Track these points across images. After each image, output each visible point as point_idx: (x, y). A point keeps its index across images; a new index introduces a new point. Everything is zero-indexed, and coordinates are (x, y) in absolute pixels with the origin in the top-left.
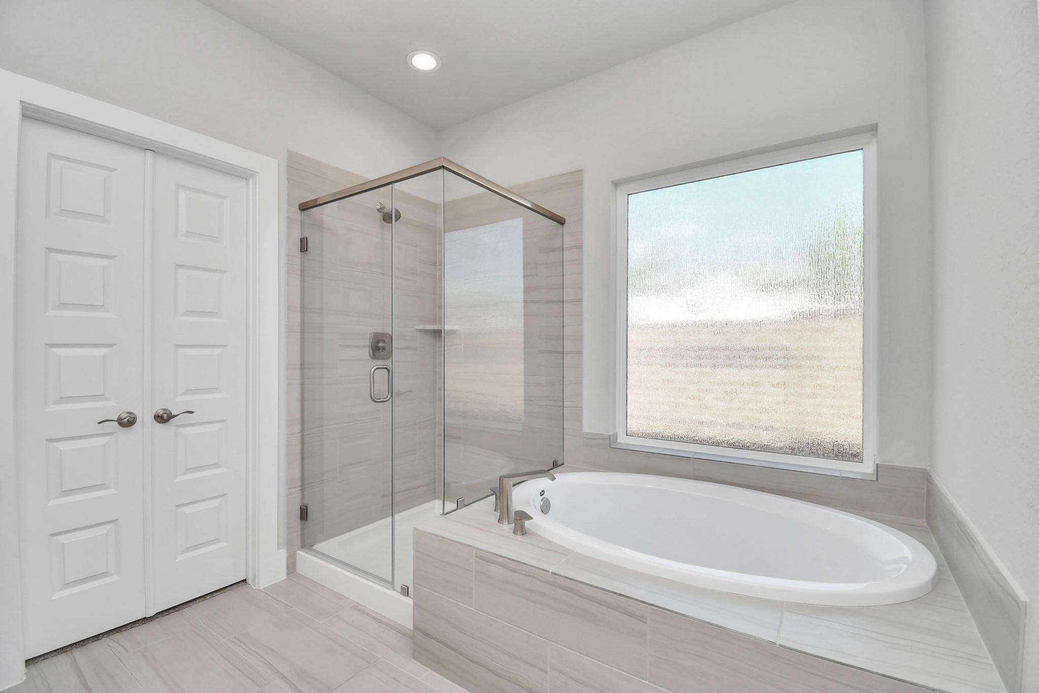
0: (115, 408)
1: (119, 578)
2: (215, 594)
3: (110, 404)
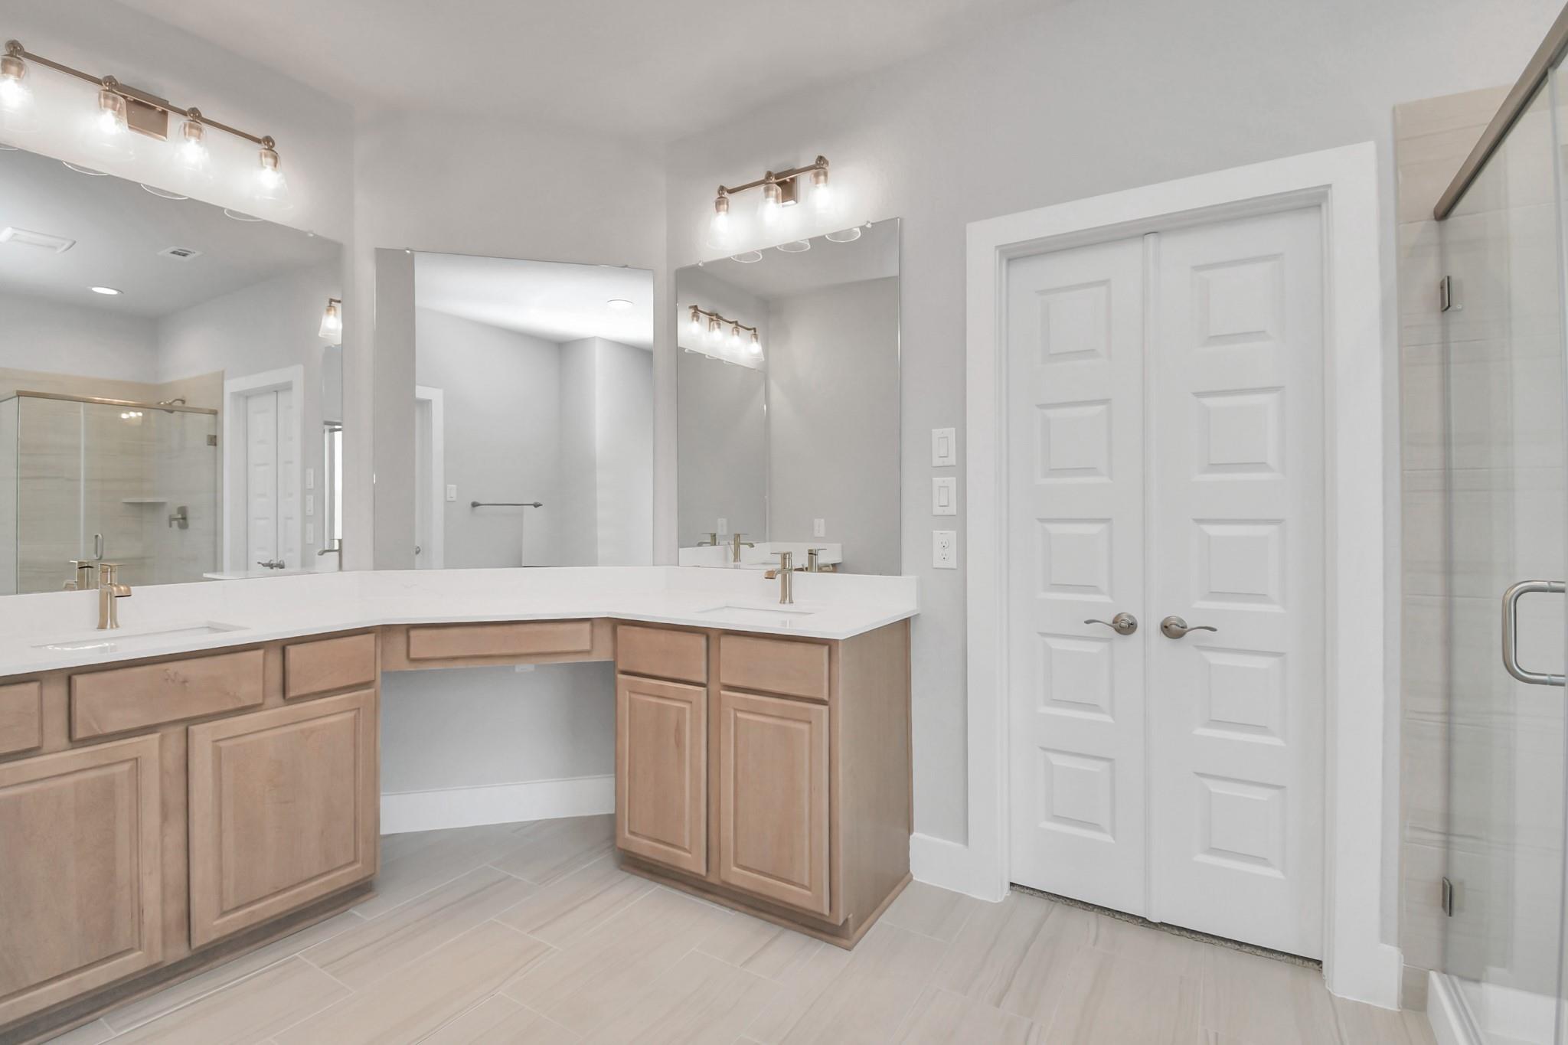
0: (1106, 606)
1: (1113, 841)
2: (1259, 952)
3: (1104, 599)
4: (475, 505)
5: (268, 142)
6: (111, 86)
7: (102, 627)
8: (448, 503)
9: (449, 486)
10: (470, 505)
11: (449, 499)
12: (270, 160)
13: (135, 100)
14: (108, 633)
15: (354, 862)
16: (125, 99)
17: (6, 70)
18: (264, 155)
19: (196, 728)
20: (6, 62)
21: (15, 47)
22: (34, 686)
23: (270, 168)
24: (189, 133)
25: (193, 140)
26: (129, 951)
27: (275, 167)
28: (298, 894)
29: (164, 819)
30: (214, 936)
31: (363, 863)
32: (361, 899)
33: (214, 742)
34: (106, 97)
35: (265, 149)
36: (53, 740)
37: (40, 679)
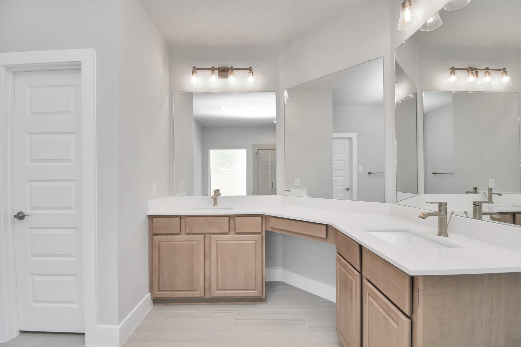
4: (370, 173)
5: (250, 69)
6: (213, 69)
7: (214, 205)
8: (359, 173)
9: (359, 167)
10: (368, 173)
11: (359, 171)
12: (251, 74)
13: (221, 71)
14: (216, 207)
15: (255, 290)
16: (219, 71)
17: (193, 74)
18: (250, 72)
19: (212, 236)
20: (193, 72)
21: (194, 68)
22: (179, 218)
23: (251, 76)
24: (231, 74)
25: (232, 76)
26: (196, 291)
27: (252, 75)
28: (238, 293)
29: (205, 258)
30: (216, 296)
31: (258, 291)
32: (261, 303)
33: (216, 241)
34: (212, 72)
35: (250, 71)
36: (183, 232)
37: (180, 217)
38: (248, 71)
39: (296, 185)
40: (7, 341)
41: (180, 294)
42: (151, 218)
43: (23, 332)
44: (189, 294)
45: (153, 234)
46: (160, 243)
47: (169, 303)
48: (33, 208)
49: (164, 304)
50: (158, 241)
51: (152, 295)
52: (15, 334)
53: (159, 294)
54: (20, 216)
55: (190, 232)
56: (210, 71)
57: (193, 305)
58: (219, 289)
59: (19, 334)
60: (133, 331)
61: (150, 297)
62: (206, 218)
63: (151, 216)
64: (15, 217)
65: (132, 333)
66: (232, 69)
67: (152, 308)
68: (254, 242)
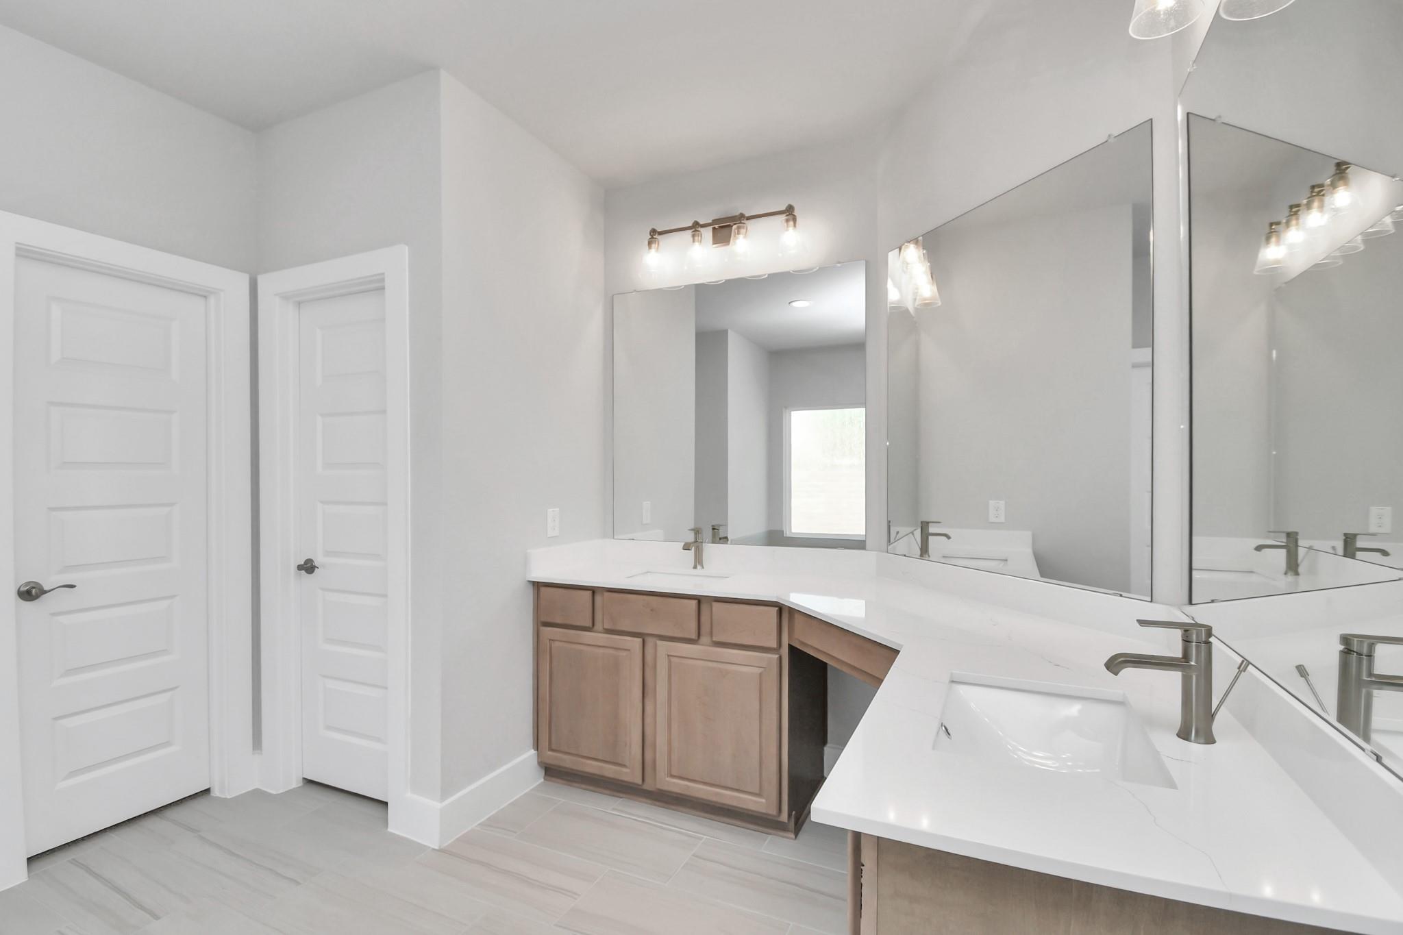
5: (789, 212)
6: (696, 226)
7: (695, 567)
12: (791, 223)
13: (720, 227)
14: (699, 570)
15: (759, 795)
16: (714, 228)
17: (650, 247)
18: (787, 221)
19: (660, 643)
20: (650, 243)
21: (653, 232)
22: (589, 593)
23: (791, 229)
24: (738, 234)
25: (741, 237)
26: (624, 766)
27: (795, 226)
28: (717, 794)
29: (645, 695)
30: (665, 788)
31: (767, 800)
32: (782, 833)
33: (668, 656)
34: (693, 236)
35: (787, 215)
36: (598, 626)
37: (593, 591)
38: (783, 217)
39: (992, 519)
40: (279, 792)
41: (592, 767)
42: (537, 586)
43: (310, 782)
44: (609, 771)
45: (542, 622)
46: (556, 644)
47: (575, 782)
48: (328, 553)
49: (564, 782)
50: (550, 640)
51: (539, 756)
52: (295, 783)
53: (553, 758)
54: (308, 567)
55: (613, 628)
56: (689, 232)
57: (621, 799)
58: (674, 773)
59: (301, 784)
60: (479, 822)
61: (535, 762)
62: (645, 597)
63: (538, 582)
64: (300, 568)
65: (476, 826)
66: (740, 219)
67: (539, 784)
68: (761, 670)
